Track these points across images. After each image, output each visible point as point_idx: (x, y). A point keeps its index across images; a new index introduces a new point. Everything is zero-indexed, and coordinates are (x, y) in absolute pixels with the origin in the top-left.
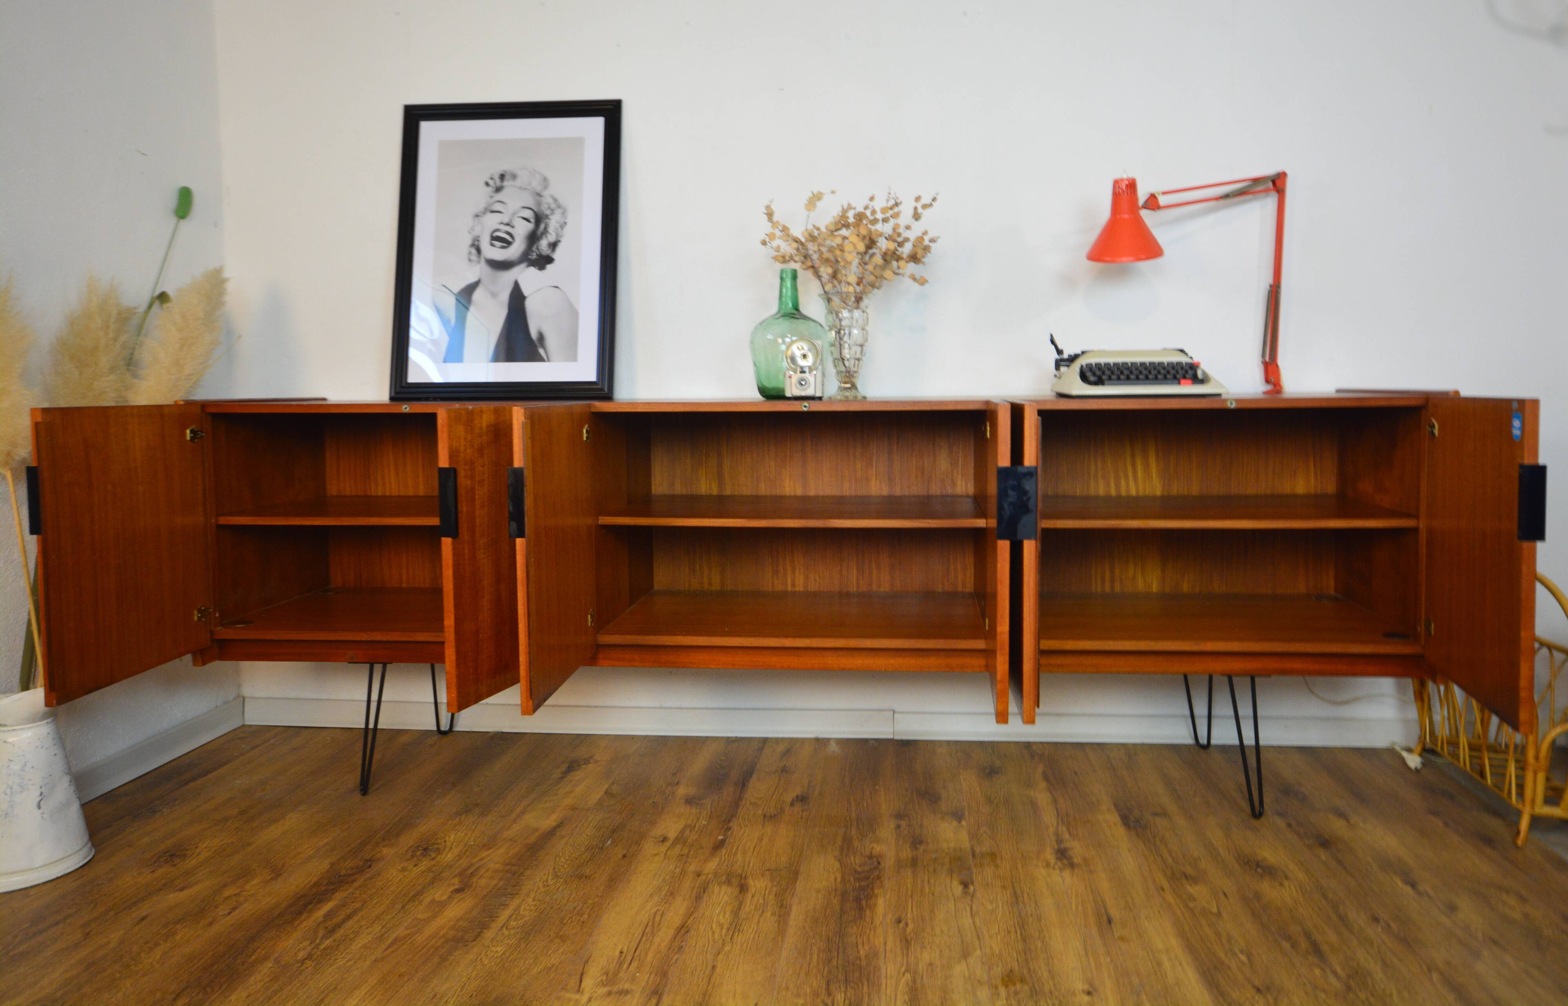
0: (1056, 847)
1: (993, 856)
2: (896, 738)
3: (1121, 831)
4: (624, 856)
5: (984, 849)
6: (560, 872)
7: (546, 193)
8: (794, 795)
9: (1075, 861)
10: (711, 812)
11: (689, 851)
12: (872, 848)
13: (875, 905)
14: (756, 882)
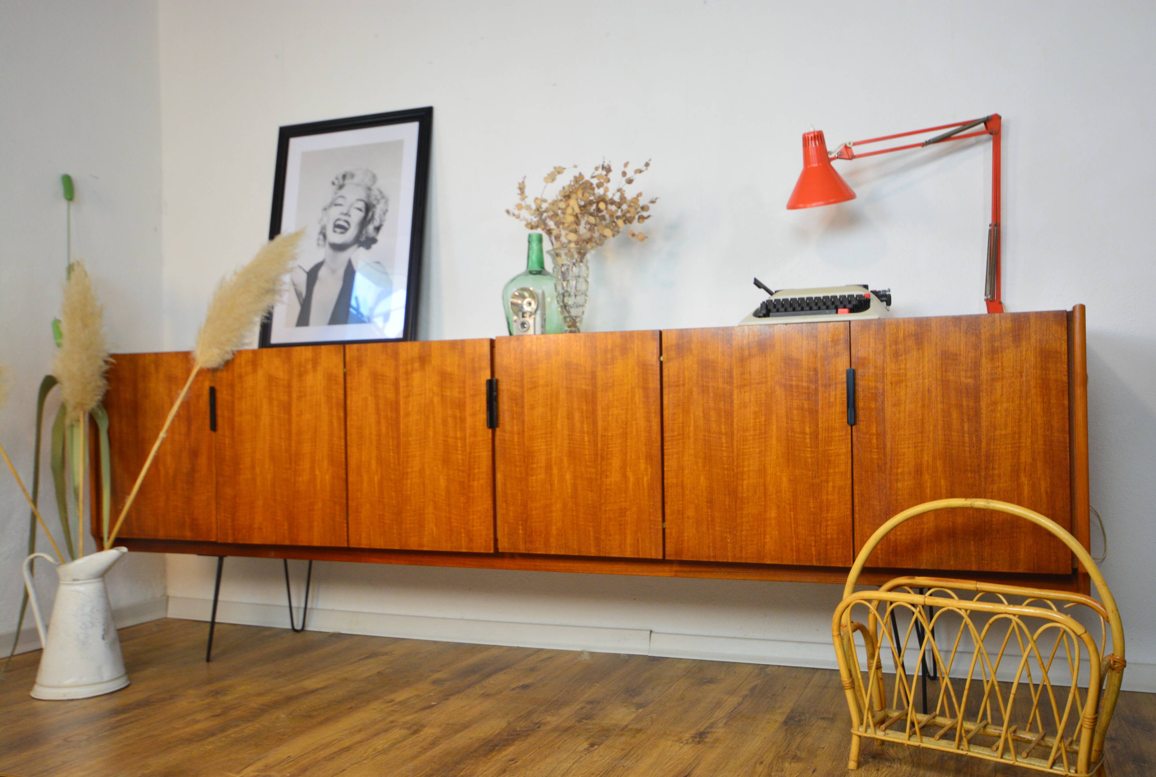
0: (702, 730)
2: (653, 654)
3: (775, 726)
5: (637, 726)
7: (375, 188)
10: (445, 689)
11: (400, 709)
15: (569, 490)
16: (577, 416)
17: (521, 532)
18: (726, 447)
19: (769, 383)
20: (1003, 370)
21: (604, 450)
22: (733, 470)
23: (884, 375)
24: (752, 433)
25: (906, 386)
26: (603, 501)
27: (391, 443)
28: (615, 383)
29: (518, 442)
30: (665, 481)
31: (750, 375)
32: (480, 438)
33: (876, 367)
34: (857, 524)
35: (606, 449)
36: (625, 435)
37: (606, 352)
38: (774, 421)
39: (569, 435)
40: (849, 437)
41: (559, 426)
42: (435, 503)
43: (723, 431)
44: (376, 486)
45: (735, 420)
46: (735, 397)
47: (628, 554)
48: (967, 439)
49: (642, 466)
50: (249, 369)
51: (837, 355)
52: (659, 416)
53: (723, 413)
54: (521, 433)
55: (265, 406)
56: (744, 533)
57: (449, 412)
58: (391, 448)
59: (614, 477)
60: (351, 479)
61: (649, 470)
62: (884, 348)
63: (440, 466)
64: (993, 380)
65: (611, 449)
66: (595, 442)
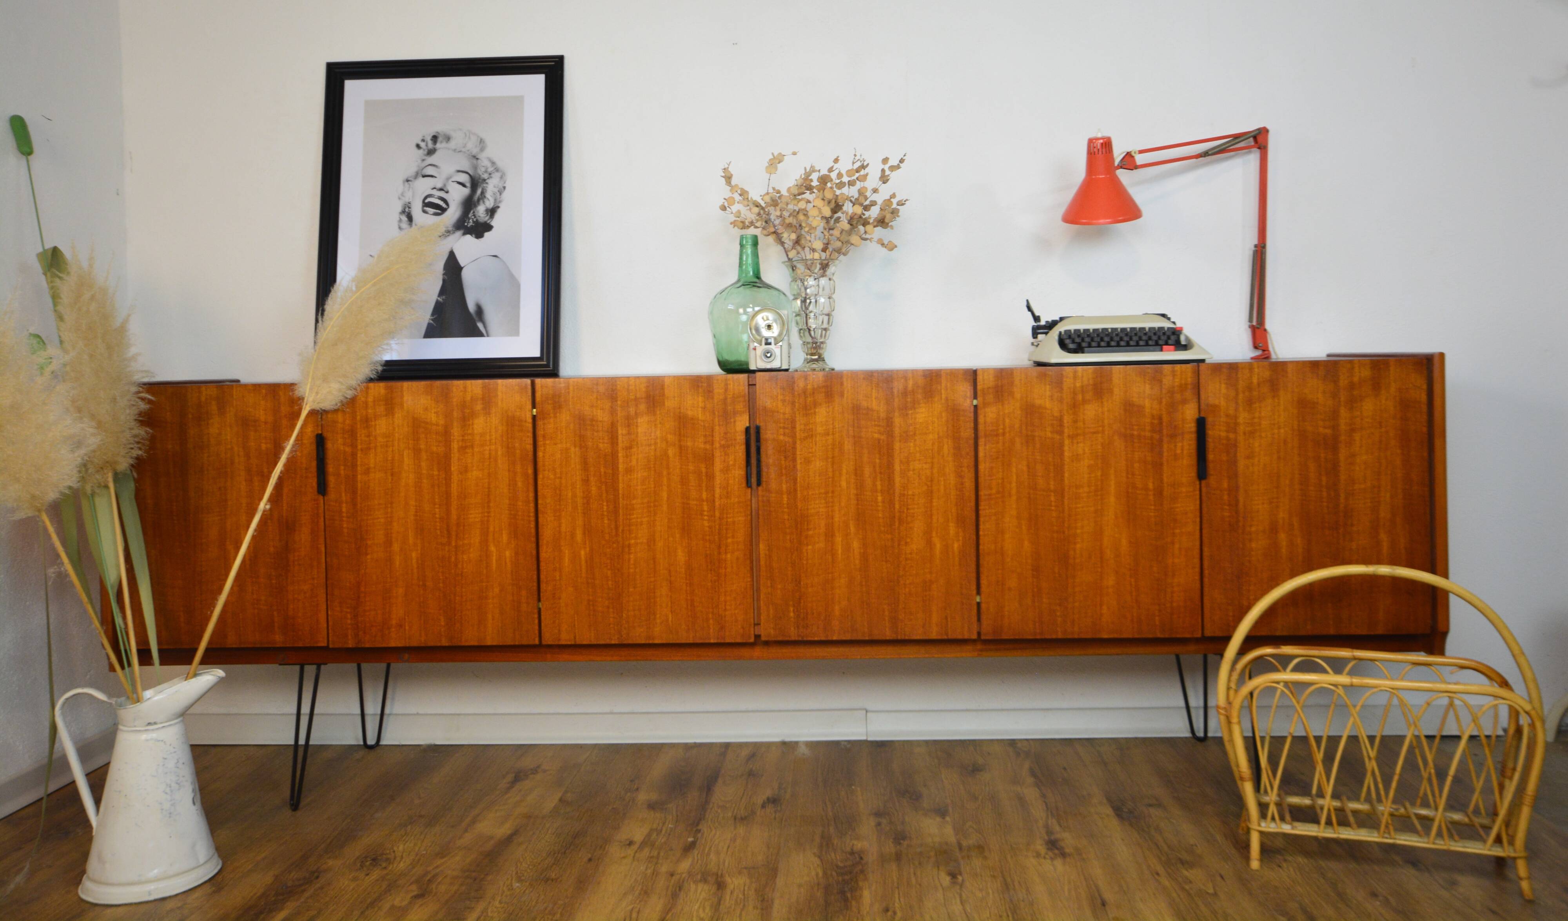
0: (1046, 838)
1: (980, 849)
2: (870, 739)
3: (1114, 822)
4: (590, 860)
5: (971, 842)
6: (523, 876)
7: (483, 156)
8: (764, 797)
9: (1067, 850)
10: (677, 816)
11: (659, 853)
12: (853, 845)
13: (861, 896)
14: (734, 879)
15: (857, 562)
16: (867, 471)
17: (792, 614)
18: (1055, 506)
19: (1106, 433)
20: (1362, 419)
21: (904, 512)
22: (1064, 533)
23: (1236, 424)
24: (1086, 489)
25: (1260, 436)
26: (901, 573)
27: (605, 507)
28: (917, 432)
29: (788, 504)
30: (981, 547)
31: (1084, 424)
32: (735, 500)
33: (1227, 416)
34: (1206, 589)
35: (905, 510)
36: (930, 494)
37: (905, 393)
38: (1112, 477)
39: (857, 495)
40: (1198, 492)
41: (844, 484)
42: (671, 582)
43: (1052, 487)
44: (583, 563)
45: (1066, 475)
46: (1066, 448)
47: (934, 636)
48: (1325, 494)
49: (952, 529)
50: (381, 409)
51: (1184, 402)
52: (972, 470)
53: (1052, 468)
54: (792, 493)
55: (408, 461)
56: (1077, 604)
57: (691, 467)
58: (605, 513)
59: (916, 544)
60: (543, 555)
61: (961, 534)
62: (1237, 394)
63: (678, 536)
64: (1353, 430)
65: (912, 511)
66: (891, 503)
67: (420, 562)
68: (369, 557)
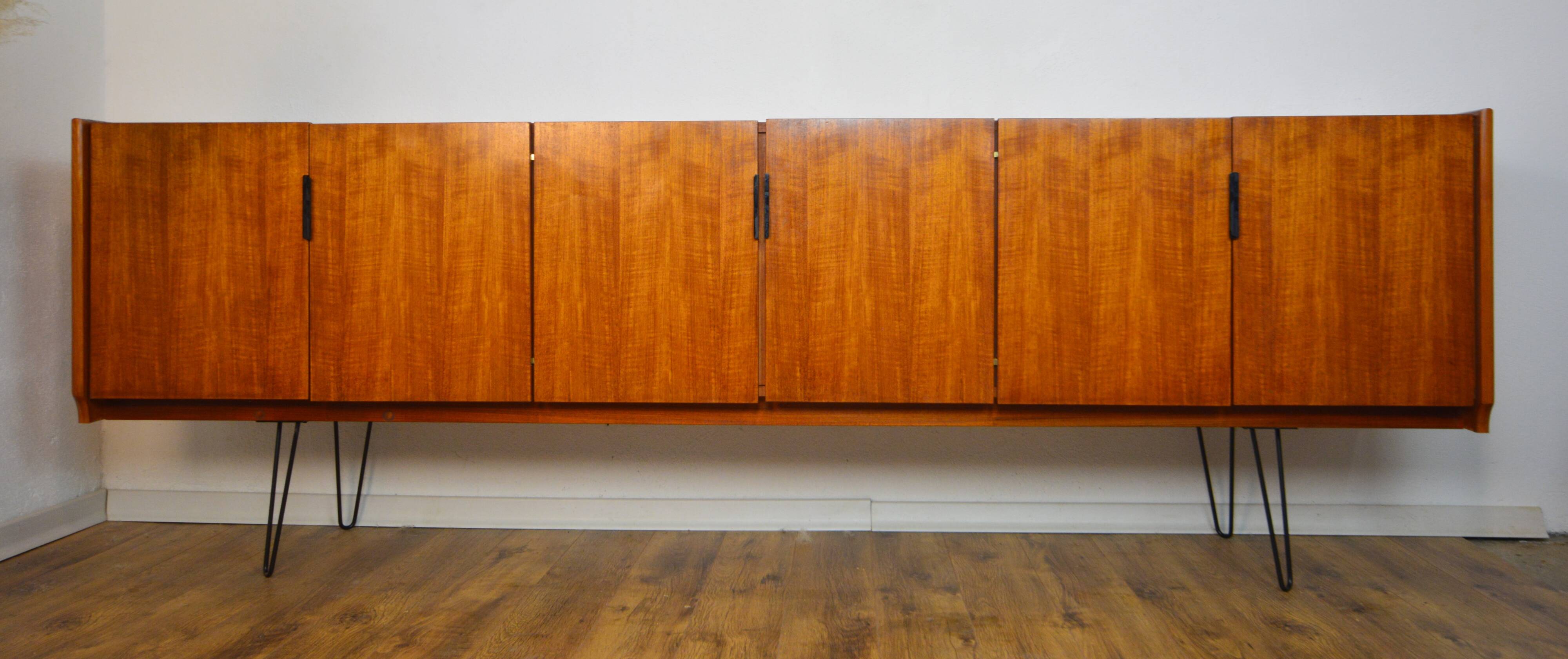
0: (1063, 611)
1: (994, 619)
2: (874, 530)
3: (1136, 600)
4: (581, 621)
5: (984, 614)
6: (512, 632)
8: (765, 574)
9: (1086, 622)
10: (672, 588)
11: (654, 617)
12: (859, 614)
13: (869, 654)
14: (734, 639)
15: (868, 320)
16: (881, 224)
17: (798, 374)
18: (1079, 265)
19: (1134, 188)
20: (1404, 179)
21: (919, 268)
22: (1087, 293)
23: (1271, 181)
24: (1111, 247)
25: (1296, 195)
26: (915, 332)
27: (604, 258)
28: (935, 184)
29: (797, 257)
30: (999, 307)
31: (1110, 178)
32: (740, 252)
33: (1262, 173)
34: (1236, 355)
35: (920, 268)
36: (946, 250)
37: (923, 144)
38: (1139, 235)
39: (870, 249)
40: (1229, 253)
41: (856, 238)
42: (671, 338)
43: (1075, 245)
44: (580, 316)
45: (1091, 232)
46: (1091, 203)
47: (948, 400)
48: (1363, 256)
49: (969, 288)
50: (372, 151)
51: (1216, 157)
52: (992, 225)
53: (1075, 224)
54: (802, 246)
55: (398, 206)
56: (1099, 369)
57: (696, 217)
58: (604, 264)
59: (931, 303)
60: (538, 308)
61: (979, 293)
62: (1272, 150)
63: (680, 289)
64: (1394, 190)
65: (927, 267)
66: (906, 259)
67: (408, 312)
68: (355, 306)
